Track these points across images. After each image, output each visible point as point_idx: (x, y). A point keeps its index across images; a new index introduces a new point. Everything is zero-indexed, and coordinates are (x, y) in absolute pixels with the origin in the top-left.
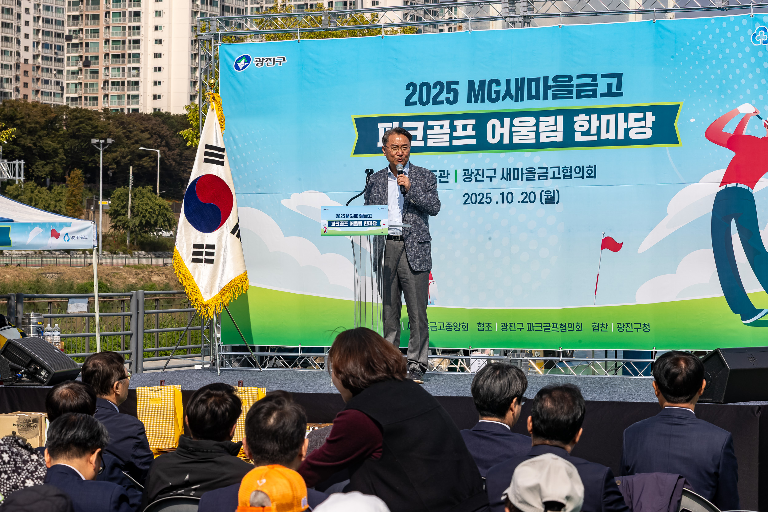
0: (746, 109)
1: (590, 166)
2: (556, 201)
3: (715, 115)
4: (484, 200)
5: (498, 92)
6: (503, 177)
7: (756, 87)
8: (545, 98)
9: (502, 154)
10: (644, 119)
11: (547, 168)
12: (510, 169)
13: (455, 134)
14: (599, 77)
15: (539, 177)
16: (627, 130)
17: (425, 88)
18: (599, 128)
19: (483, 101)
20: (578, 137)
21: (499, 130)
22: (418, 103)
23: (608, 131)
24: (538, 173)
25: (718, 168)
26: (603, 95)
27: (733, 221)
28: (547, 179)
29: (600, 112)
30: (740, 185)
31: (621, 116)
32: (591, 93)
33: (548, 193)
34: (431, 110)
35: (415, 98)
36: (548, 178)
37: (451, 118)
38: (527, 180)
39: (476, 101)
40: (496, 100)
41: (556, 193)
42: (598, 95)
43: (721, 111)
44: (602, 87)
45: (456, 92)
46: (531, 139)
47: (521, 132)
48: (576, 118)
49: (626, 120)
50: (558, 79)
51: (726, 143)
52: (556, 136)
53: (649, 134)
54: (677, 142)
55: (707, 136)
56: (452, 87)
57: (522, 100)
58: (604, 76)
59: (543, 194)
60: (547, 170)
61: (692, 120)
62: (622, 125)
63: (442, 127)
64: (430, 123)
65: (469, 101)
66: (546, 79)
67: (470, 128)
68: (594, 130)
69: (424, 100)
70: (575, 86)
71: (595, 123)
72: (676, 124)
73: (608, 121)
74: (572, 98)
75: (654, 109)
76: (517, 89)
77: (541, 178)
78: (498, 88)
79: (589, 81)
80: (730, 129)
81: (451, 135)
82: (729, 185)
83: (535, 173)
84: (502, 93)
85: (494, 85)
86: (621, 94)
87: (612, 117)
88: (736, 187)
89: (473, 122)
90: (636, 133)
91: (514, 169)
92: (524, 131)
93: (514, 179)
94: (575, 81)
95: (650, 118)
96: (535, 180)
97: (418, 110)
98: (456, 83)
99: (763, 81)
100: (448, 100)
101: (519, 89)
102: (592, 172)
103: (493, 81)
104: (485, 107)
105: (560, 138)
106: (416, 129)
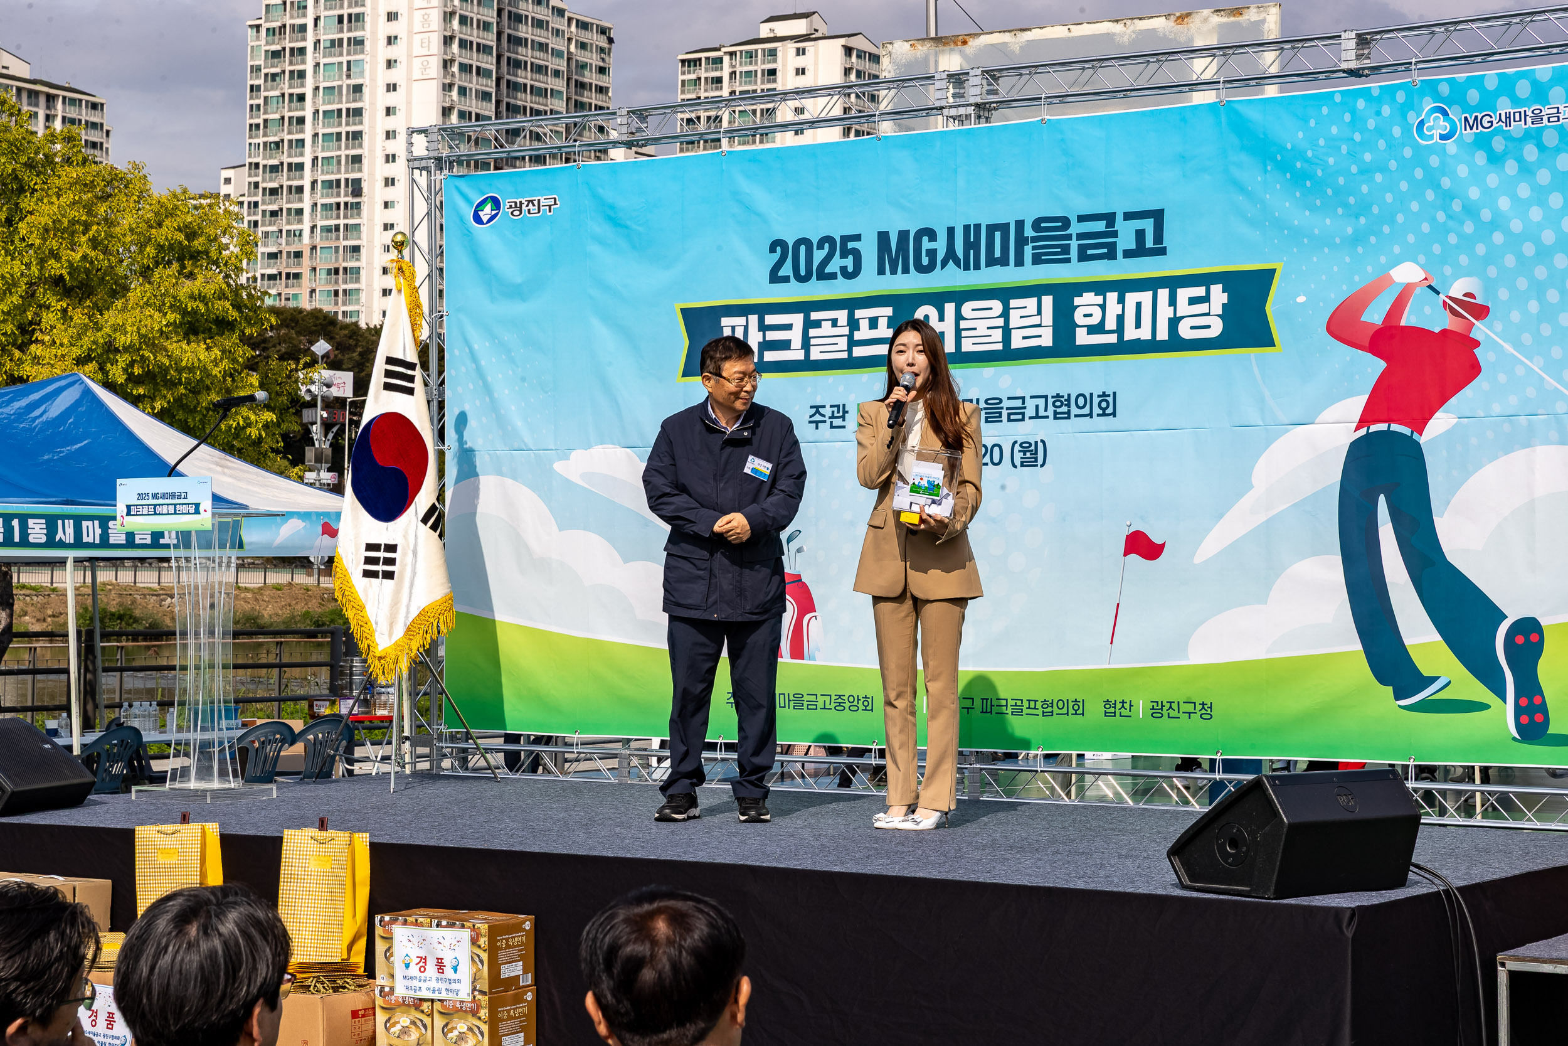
0: (1407, 273)
1: (1104, 393)
2: (1040, 461)
3: (1344, 287)
5: (932, 253)
7: (1426, 228)
8: (1020, 262)
10: (1206, 299)
11: (1023, 398)
13: (858, 336)
14: (1119, 218)
15: (1009, 415)
16: (1174, 322)
17: (803, 248)
18: (1120, 319)
19: (906, 271)
20: (1082, 338)
22: (792, 278)
23: (1138, 325)
24: (1008, 409)
25: (1350, 394)
26: (1127, 254)
27: (1382, 499)
28: (1023, 419)
29: (1123, 287)
30: (1395, 427)
31: (1163, 294)
32: (1105, 251)
33: (1026, 447)
34: (814, 290)
35: (787, 270)
36: (1026, 418)
37: (851, 304)
39: (893, 271)
40: (930, 268)
41: (1040, 445)
42: (1120, 254)
43: (1357, 278)
44: (1126, 239)
45: (857, 254)
46: (994, 342)
47: (975, 329)
48: (1077, 301)
49: (1173, 302)
50: (1043, 225)
51: (1366, 343)
52: (1040, 336)
53: (1216, 328)
54: (1272, 344)
55: (1329, 329)
56: (850, 245)
57: (977, 267)
58: (1128, 216)
59: (1017, 447)
60: (1023, 403)
61: (1301, 299)
62: (1165, 313)
63: (834, 323)
64: (813, 316)
65: (881, 271)
66: (1020, 224)
67: (883, 323)
68: (1111, 324)
69: (803, 273)
70: (1074, 237)
71: (1114, 308)
72: (1269, 308)
73: (1139, 305)
74: (1068, 260)
75: (1227, 279)
76: (968, 245)
77: (1012, 417)
78: (932, 245)
79: (1100, 226)
80: (1375, 315)
81: (850, 337)
82: (1374, 428)
83: (1002, 408)
84: (940, 256)
85: (925, 239)
86: (1163, 252)
87: (1146, 297)
88: (1388, 432)
89: (888, 311)
90: (1192, 328)
92: (982, 327)
94: (1075, 228)
95: (1219, 296)
96: (1001, 421)
97: (793, 292)
98: (858, 238)
99: (1441, 216)
100: (843, 269)
101: (971, 245)
102: (1107, 405)
103: (920, 233)
104: (910, 282)
105: (1047, 339)
106: (789, 327)
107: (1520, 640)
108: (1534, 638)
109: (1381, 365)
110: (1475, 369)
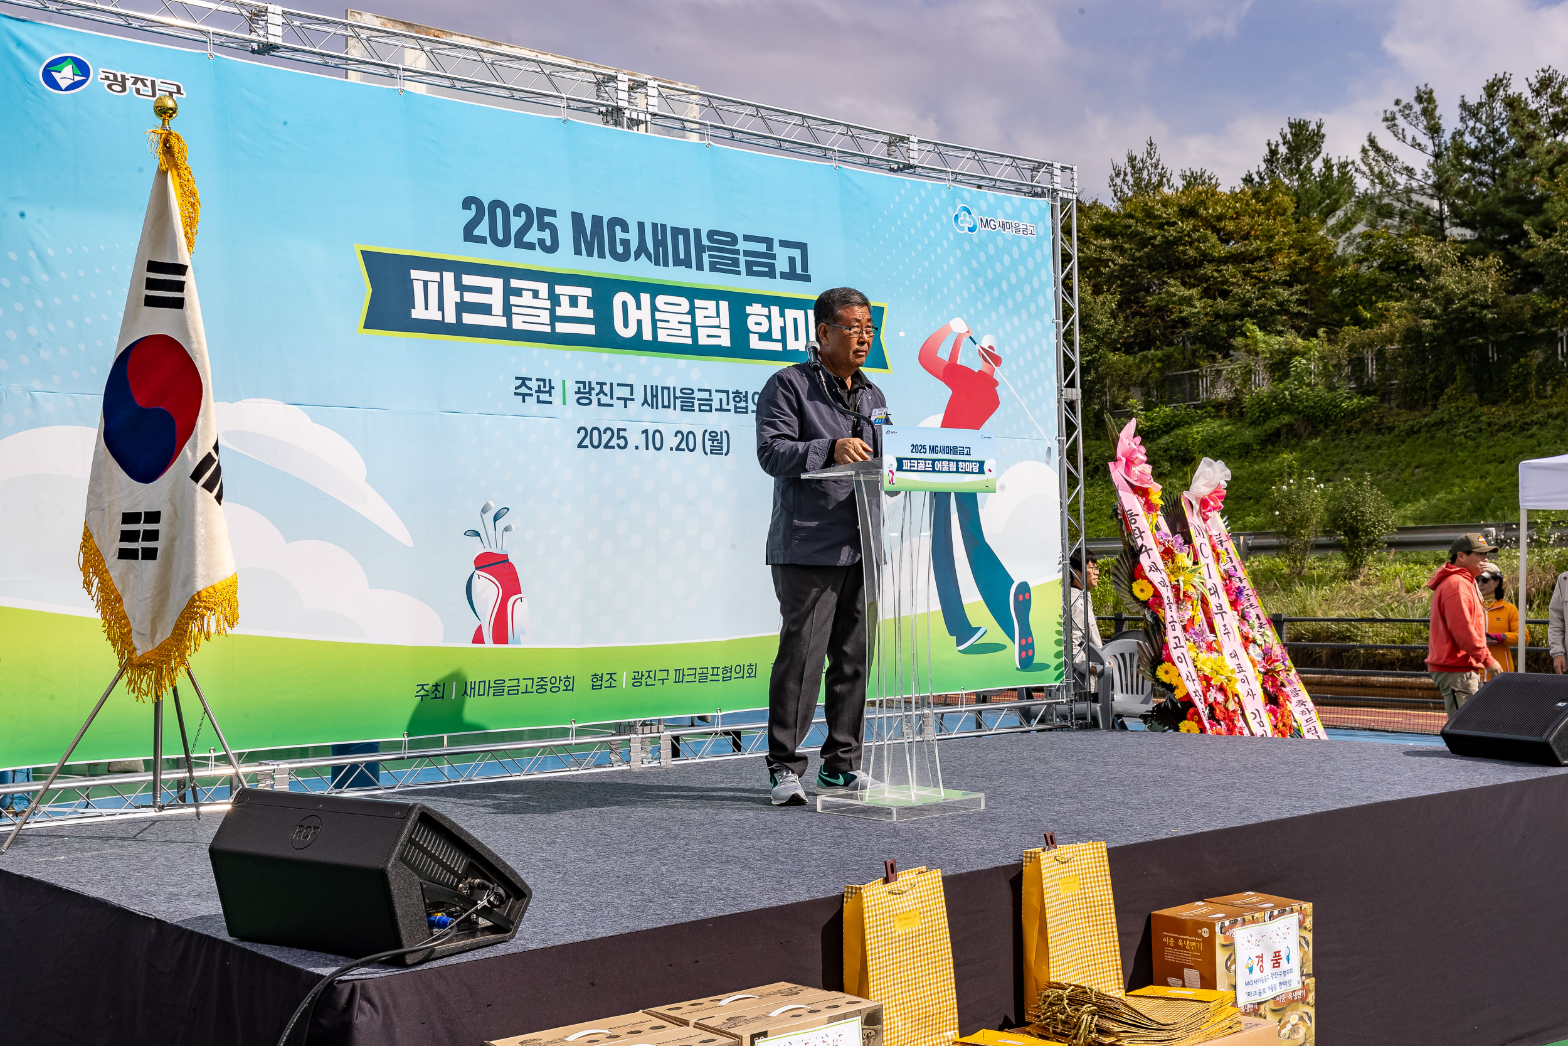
0: (958, 326)
2: (725, 451)
4: (614, 442)
5: (626, 243)
6: (646, 401)
7: (965, 294)
8: (700, 267)
9: (643, 359)
11: (709, 391)
12: (657, 387)
13: (559, 312)
14: (776, 244)
15: (700, 405)
17: (499, 212)
18: (783, 330)
19: (601, 254)
20: (755, 343)
21: (633, 314)
22: (488, 240)
23: (794, 338)
24: (699, 399)
26: (784, 275)
28: (710, 411)
29: (782, 304)
32: (767, 269)
33: (714, 436)
34: (511, 257)
36: (713, 410)
37: (551, 278)
38: (682, 410)
39: (590, 254)
40: (624, 257)
41: (725, 435)
42: (778, 275)
44: (781, 263)
45: (554, 230)
46: (685, 336)
47: (668, 321)
48: (749, 310)
50: (715, 237)
51: (942, 375)
52: (720, 337)
54: (886, 367)
55: (920, 360)
56: (547, 219)
57: (666, 264)
58: (784, 244)
59: (707, 436)
60: (710, 396)
61: (902, 334)
63: (536, 294)
64: (515, 283)
65: (578, 252)
66: (697, 232)
67: (583, 302)
68: (776, 334)
69: (500, 235)
70: (742, 253)
73: (795, 321)
74: (739, 273)
76: (656, 242)
77: (703, 408)
78: (625, 236)
79: (761, 247)
81: (552, 311)
83: (694, 398)
84: (634, 246)
85: (618, 229)
86: (808, 279)
89: (588, 292)
91: (663, 388)
92: (674, 320)
93: (663, 406)
94: (742, 245)
96: (694, 410)
97: (490, 254)
98: (554, 213)
99: (973, 288)
100: (541, 242)
101: (660, 243)
103: (615, 222)
104: (606, 268)
105: (725, 341)
106: (488, 291)
107: (1021, 599)
108: (1028, 597)
109: (949, 390)
110: (995, 402)
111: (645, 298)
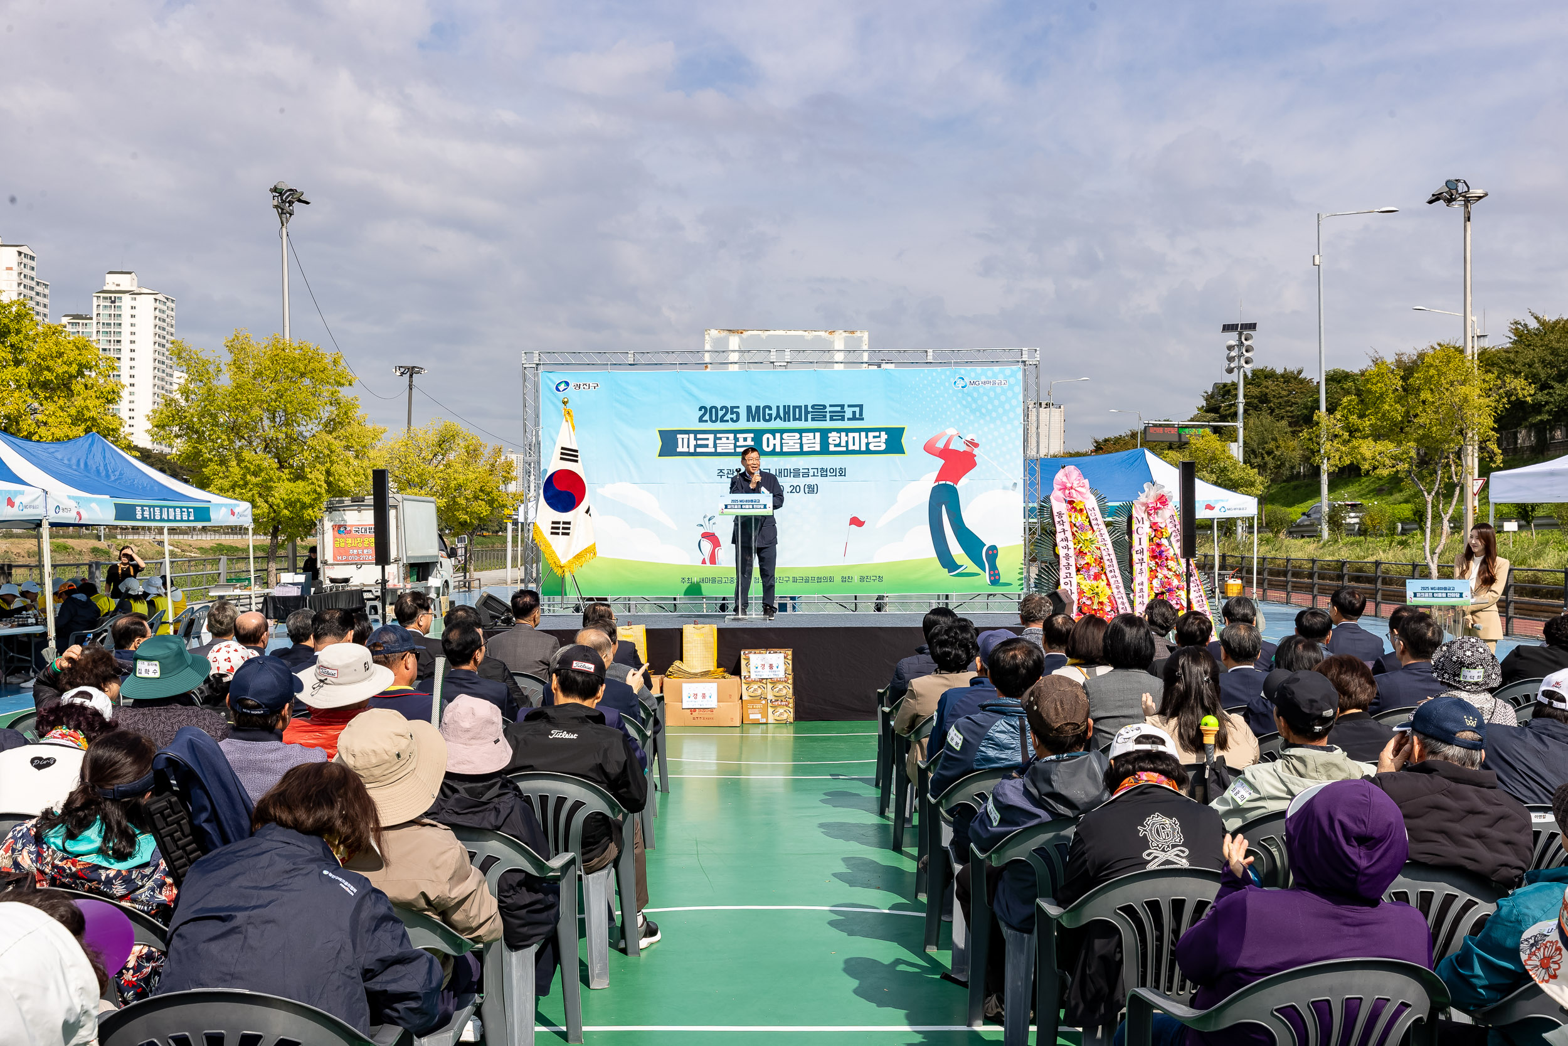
0: (951, 431)
1: (841, 468)
2: (816, 492)
5: (770, 415)
7: (957, 417)
8: (806, 420)
9: (775, 459)
10: (879, 437)
11: (808, 469)
13: (738, 444)
14: (846, 407)
16: (868, 444)
17: (714, 410)
18: (847, 442)
19: (759, 420)
20: (832, 448)
21: (772, 442)
22: (709, 421)
23: (854, 445)
24: (802, 473)
26: (849, 419)
27: (944, 506)
28: (808, 477)
29: (848, 431)
30: (948, 483)
31: (863, 434)
32: (840, 418)
33: (809, 486)
34: (719, 426)
35: (707, 417)
36: (810, 476)
37: (735, 432)
38: (794, 477)
39: (754, 421)
40: (770, 420)
41: (816, 486)
42: (846, 419)
44: (848, 413)
45: (738, 414)
46: (797, 448)
47: (788, 443)
48: (829, 435)
49: (867, 437)
50: (815, 407)
51: (938, 454)
52: (815, 447)
53: (883, 447)
54: (904, 453)
55: (925, 449)
56: (735, 410)
57: (789, 421)
58: (849, 406)
59: (806, 487)
60: (808, 471)
61: (915, 438)
62: (864, 441)
63: (728, 438)
64: (718, 435)
65: (748, 420)
66: (806, 406)
67: (749, 440)
68: (843, 444)
69: (714, 419)
70: (828, 412)
71: (844, 438)
72: (903, 441)
73: (854, 438)
74: (826, 420)
75: (887, 430)
76: (785, 413)
77: (804, 476)
78: (770, 412)
79: (839, 409)
80: (940, 445)
81: (735, 444)
82: (941, 483)
83: (800, 472)
84: (774, 416)
85: (767, 410)
86: (863, 419)
87: (856, 435)
88: (946, 484)
89: (752, 435)
90: (874, 446)
91: (784, 469)
92: (791, 443)
94: (828, 409)
95: (884, 436)
96: (800, 477)
97: (709, 426)
98: (738, 407)
99: (962, 413)
100: (732, 419)
101: (787, 413)
102: (842, 472)
103: (765, 407)
104: (761, 425)
105: (818, 448)
106: (708, 439)
107: (991, 552)
108: (995, 552)
109: (943, 462)
110: (974, 464)
111: (778, 435)
